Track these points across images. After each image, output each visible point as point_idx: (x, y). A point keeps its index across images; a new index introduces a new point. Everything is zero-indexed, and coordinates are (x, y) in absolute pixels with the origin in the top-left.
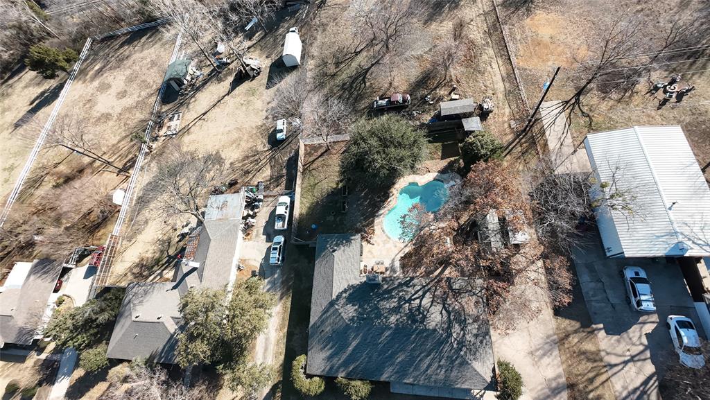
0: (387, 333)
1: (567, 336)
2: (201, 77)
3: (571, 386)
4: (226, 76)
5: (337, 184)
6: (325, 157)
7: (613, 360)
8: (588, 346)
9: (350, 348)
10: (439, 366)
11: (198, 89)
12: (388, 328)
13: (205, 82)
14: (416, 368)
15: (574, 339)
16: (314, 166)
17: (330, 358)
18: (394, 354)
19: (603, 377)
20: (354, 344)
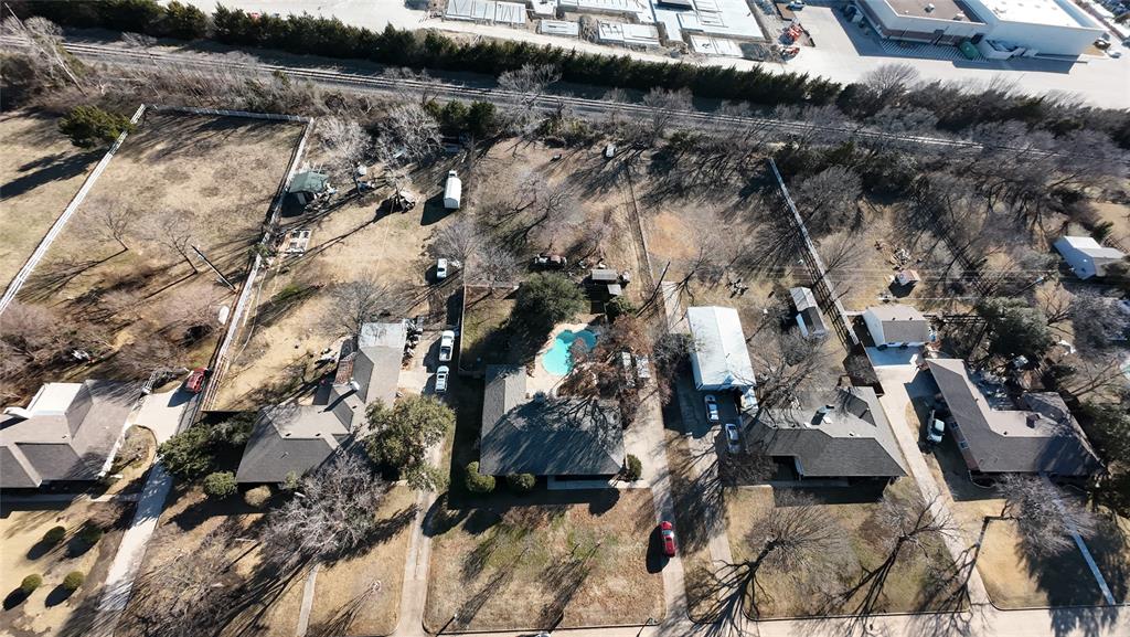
0: (551, 436)
1: (671, 442)
2: (336, 196)
3: (671, 472)
4: (369, 202)
5: (501, 325)
6: (488, 300)
7: (697, 454)
8: (683, 447)
9: (521, 450)
10: (589, 459)
11: (332, 208)
12: (552, 431)
13: (341, 203)
14: (573, 461)
15: (675, 443)
16: (477, 306)
17: (502, 460)
18: (556, 451)
19: (690, 465)
20: (524, 447)
